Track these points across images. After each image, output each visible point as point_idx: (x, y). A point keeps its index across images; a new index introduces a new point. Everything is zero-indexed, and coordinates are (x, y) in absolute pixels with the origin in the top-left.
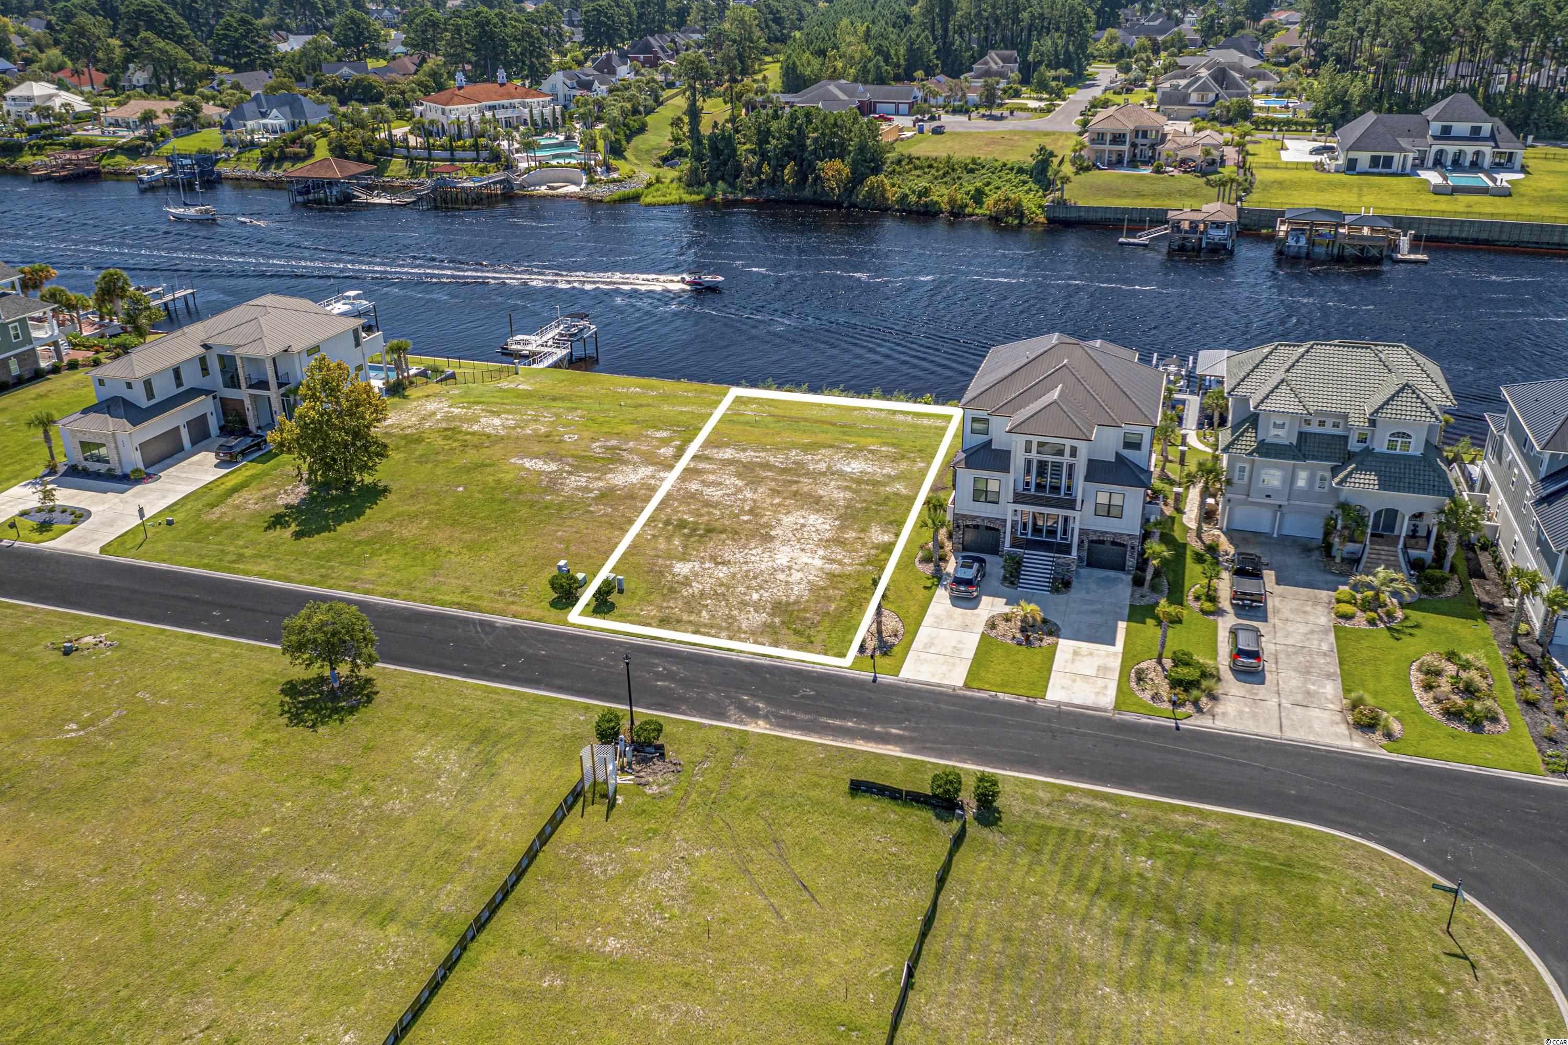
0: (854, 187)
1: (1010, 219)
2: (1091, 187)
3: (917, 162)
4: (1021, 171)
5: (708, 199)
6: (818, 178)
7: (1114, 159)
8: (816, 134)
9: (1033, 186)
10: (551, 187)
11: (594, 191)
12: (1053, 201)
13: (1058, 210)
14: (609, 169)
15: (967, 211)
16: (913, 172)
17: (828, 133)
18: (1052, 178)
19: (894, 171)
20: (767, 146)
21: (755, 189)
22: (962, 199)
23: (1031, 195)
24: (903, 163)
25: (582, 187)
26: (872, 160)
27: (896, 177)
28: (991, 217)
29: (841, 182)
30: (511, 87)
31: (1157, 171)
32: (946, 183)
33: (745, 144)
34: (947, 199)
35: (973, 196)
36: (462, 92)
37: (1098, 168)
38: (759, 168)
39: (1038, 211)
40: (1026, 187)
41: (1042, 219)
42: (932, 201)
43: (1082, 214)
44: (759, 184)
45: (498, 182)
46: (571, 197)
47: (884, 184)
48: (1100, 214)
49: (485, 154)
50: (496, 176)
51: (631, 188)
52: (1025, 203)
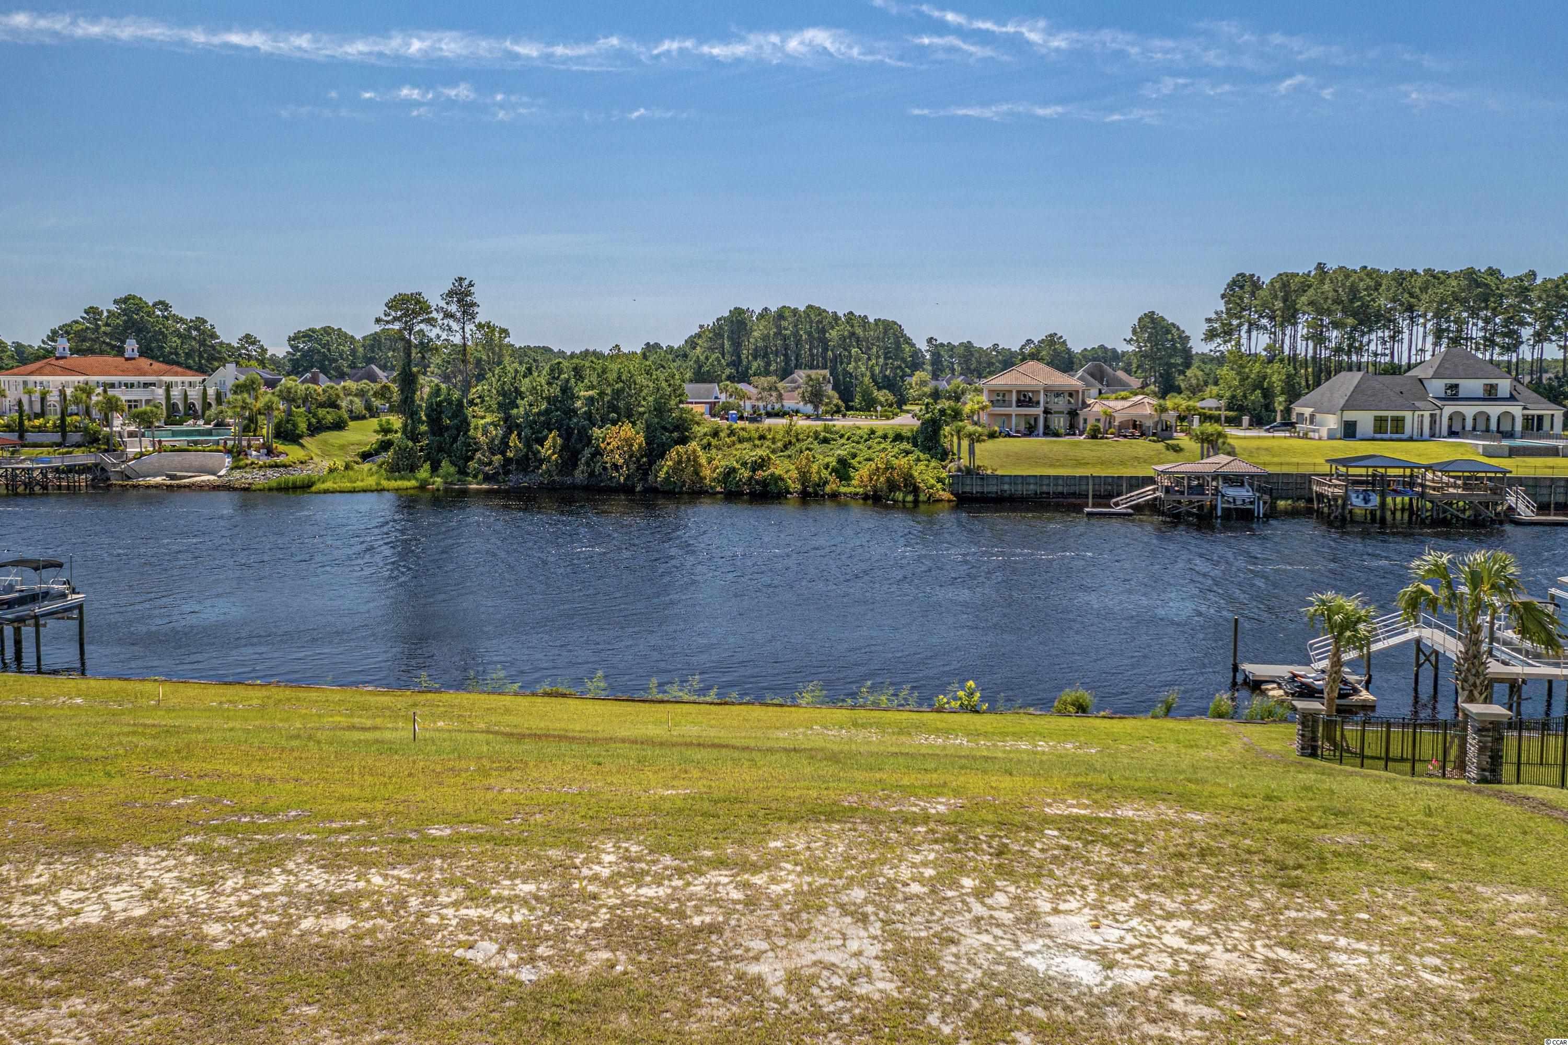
0: (651, 463)
1: (899, 496)
2: (1008, 456)
5: (421, 487)
6: (595, 452)
7: (1022, 427)
8: (590, 393)
9: (922, 456)
10: (172, 477)
11: (239, 477)
12: (959, 470)
13: (968, 482)
14: (270, 452)
15: (828, 489)
16: (738, 446)
17: (609, 391)
18: (947, 445)
19: (709, 444)
20: (515, 411)
21: (497, 473)
22: (818, 473)
23: (921, 466)
24: (722, 435)
25: (222, 473)
26: (677, 428)
27: (714, 451)
28: (866, 497)
29: (631, 457)
30: (144, 362)
31: (1094, 436)
32: (789, 456)
33: (483, 418)
34: (795, 474)
35: (834, 470)
36: (61, 362)
37: (1009, 435)
38: (505, 443)
39: (939, 486)
40: (911, 457)
41: (946, 495)
42: (772, 475)
43: (1006, 487)
44: (504, 466)
45: (85, 469)
46: (201, 487)
47: (696, 457)
48: (1032, 487)
49: (76, 437)
50: (81, 457)
51: (299, 475)
52: (916, 474)
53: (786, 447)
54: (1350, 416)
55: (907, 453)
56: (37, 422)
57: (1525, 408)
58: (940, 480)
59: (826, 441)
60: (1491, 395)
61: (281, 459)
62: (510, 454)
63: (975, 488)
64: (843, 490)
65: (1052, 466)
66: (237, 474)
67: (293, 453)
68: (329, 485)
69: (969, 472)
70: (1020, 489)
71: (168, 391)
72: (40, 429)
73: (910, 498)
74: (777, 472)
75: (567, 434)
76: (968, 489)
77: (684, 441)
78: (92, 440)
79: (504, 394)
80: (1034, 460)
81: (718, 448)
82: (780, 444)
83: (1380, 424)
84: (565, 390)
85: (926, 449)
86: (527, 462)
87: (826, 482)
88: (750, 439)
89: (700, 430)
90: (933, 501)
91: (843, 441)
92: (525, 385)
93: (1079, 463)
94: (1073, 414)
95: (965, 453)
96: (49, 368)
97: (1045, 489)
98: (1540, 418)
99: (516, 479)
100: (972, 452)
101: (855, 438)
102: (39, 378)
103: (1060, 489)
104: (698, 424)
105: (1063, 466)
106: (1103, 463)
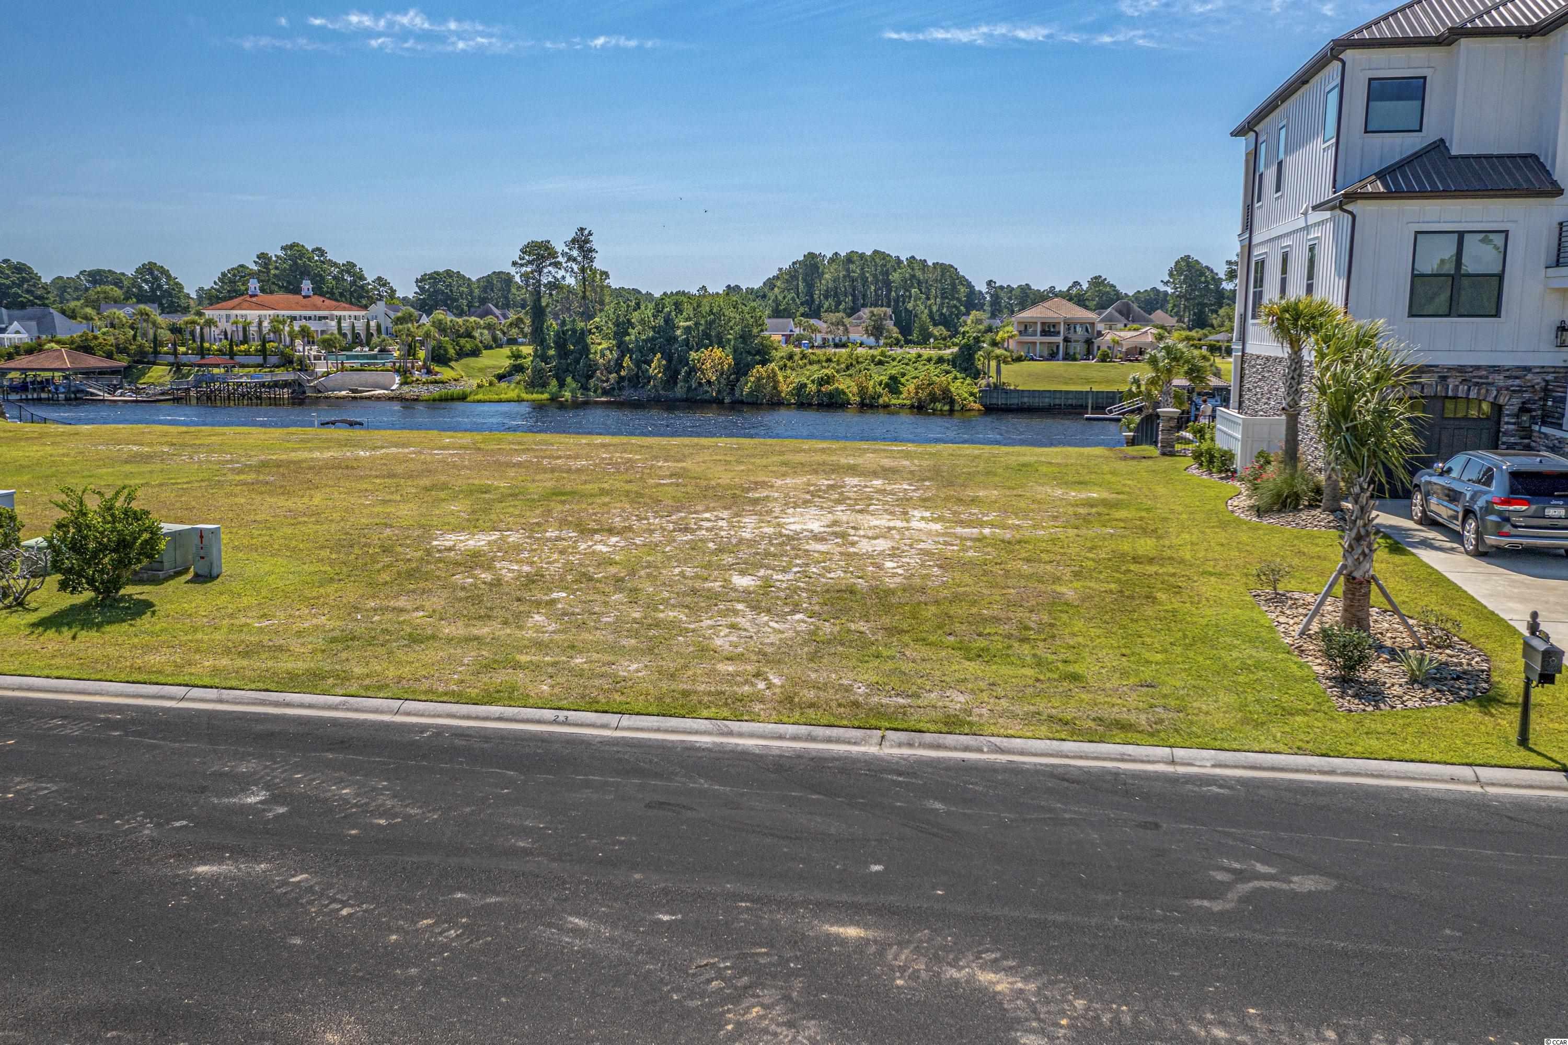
0: (737, 380)
1: (939, 406)
2: (1030, 375)
5: (552, 399)
6: (693, 370)
7: (1046, 353)
8: (688, 323)
9: (958, 375)
10: (354, 391)
11: (409, 391)
12: (988, 385)
13: (995, 395)
14: (429, 372)
15: (881, 401)
16: (809, 367)
17: (703, 322)
18: (980, 367)
19: (785, 366)
20: (627, 338)
21: (613, 389)
22: (874, 387)
23: (958, 383)
24: (796, 358)
25: (394, 387)
26: (758, 352)
27: (789, 371)
28: (912, 407)
29: (722, 374)
30: (318, 300)
31: (1103, 360)
32: (850, 375)
33: (600, 344)
34: (855, 390)
35: (887, 385)
36: (254, 299)
37: (1032, 359)
38: (619, 365)
39: (971, 399)
40: (950, 376)
41: (977, 406)
42: (837, 389)
43: (1026, 400)
44: (618, 383)
45: (286, 384)
46: (378, 398)
47: (775, 375)
48: (1047, 400)
49: (273, 360)
50: (283, 375)
51: (456, 389)
52: (953, 389)
53: (848, 368)
55: (947, 372)
56: (243, 348)
58: (972, 394)
59: (881, 363)
61: (438, 377)
62: (623, 373)
63: (1001, 401)
64: (894, 401)
65: (1066, 383)
66: (406, 388)
67: (445, 373)
68: (480, 397)
69: (997, 388)
70: (1038, 400)
71: (339, 323)
72: (247, 353)
73: (947, 408)
74: (841, 387)
75: (669, 357)
76: (994, 401)
77: (764, 363)
78: (287, 361)
79: (617, 324)
80: (1051, 378)
81: (793, 369)
82: (843, 366)
84: (668, 320)
85: (965, 370)
86: (637, 380)
87: (880, 396)
88: (819, 362)
89: (777, 354)
90: (963, 409)
91: (895, 363)
92: (635, 317)
94: (1089, 342)
95: (993, 372)
96: (246, 304)
97: (1057, 402)
99: (629, 394)
100: (999, 371)
101: (906, 361)
102: (239, 312)
103: (1070, 402)
104: (776, 349)
105: (1074, 383)
106: (1108, 381)
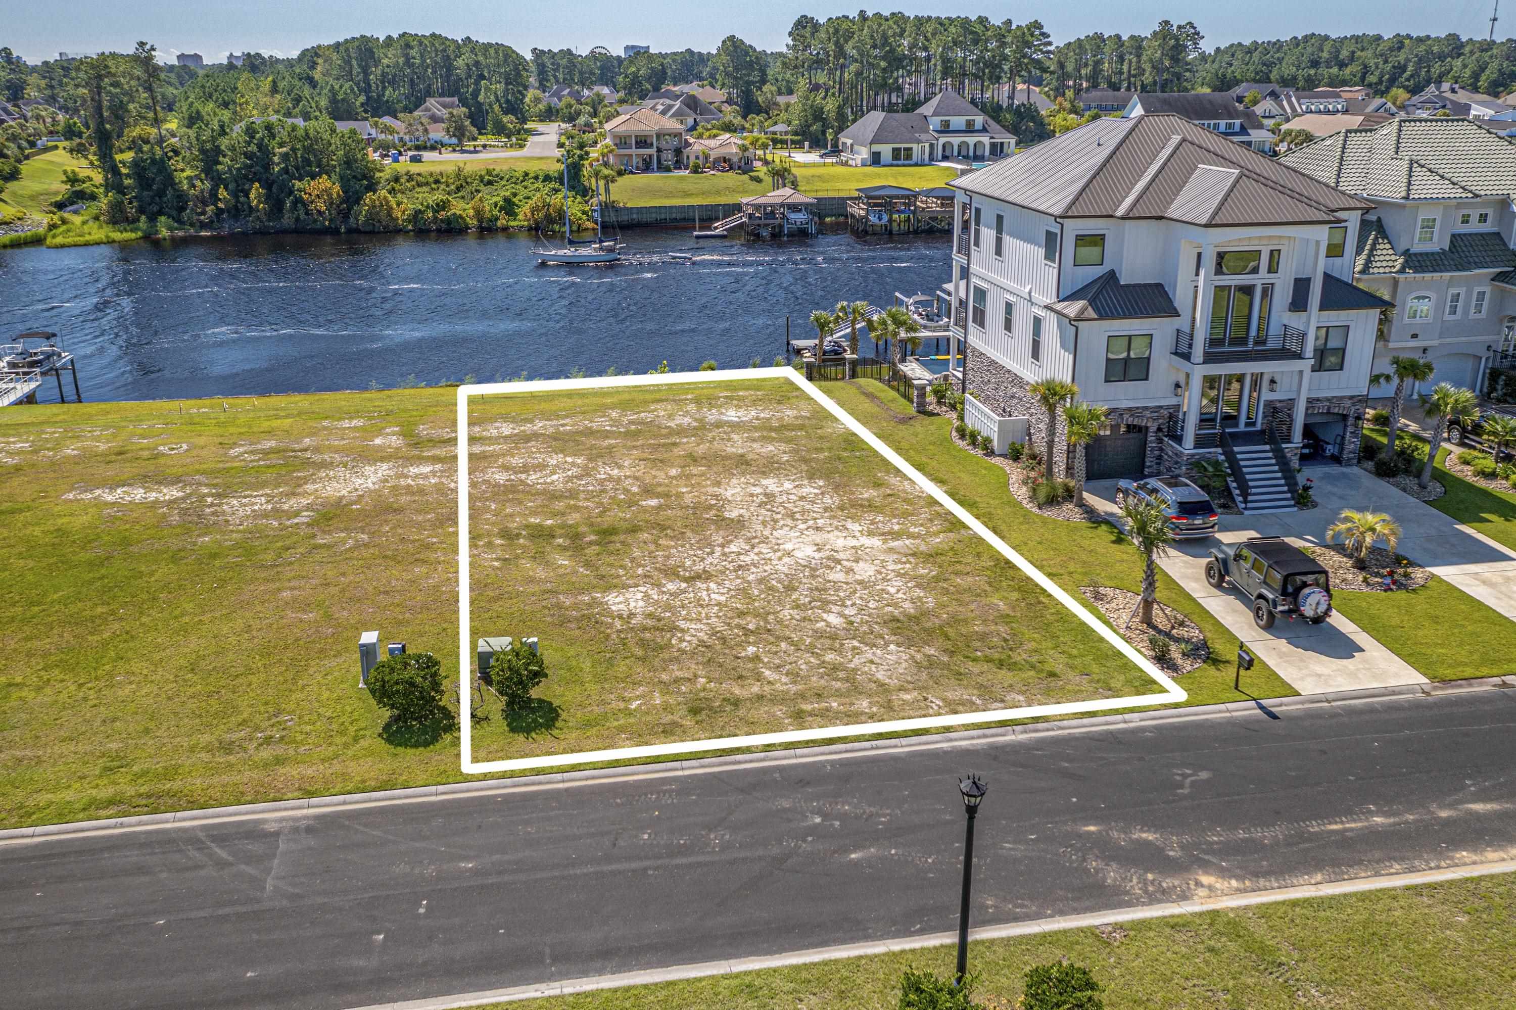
0: (349, 209)
1: (557, 227)
2: (633, 190)
3: (419, 178)
4: (547, 178)
5: (146, 237)
6: (298, 201)
7: (641, 165)
9: (569, 194)
12: (599, 204)
13: (607, 213)
15: (499, 224)
16: (418, 189)
17: (300, 147)
18: (586, 183)
19: (393, 189)
20: (220, 167)
22: (490, 211)
26: (365, 177)
27: (400, 195)
28: (530, 229)
29: (331, 204)
31: (696, 170)
32: (463, 197)
34: (471, 212)
35: (502, 208)
37: (632, 172)
38: (214, 194)
39: (584, 217)
40: (560, 196)
41: (591, 225)
43: (635, 216)
44: (217, 215)
47: (388, 202)
48: (654, 215)
51: (24, 231)
52: (566, 209)
53: (458, 189)
54: (876, 148)
57: (992, 138)
58: (584, 213)
59: (490, 183)
60: (970, 129)
62: (221, 205)
63: (613, 218)
64: (512, 223)
65: (667, 197)
67: (4, 210)
69: (607, 207)
70: (645, 218)
74: (458, 212)
76: (607, 219)
80: (653, 192)
81: (402, 193)
82: (453, 187)
83: (896, 153)
84: (260, 146)
85: (572, 188)
86: (237, 211)
87: (497, 219)
88: (427, 184)
90: (579, 229)
91: (503, 182)
92: (223, 143)
93: (687, 194)
94: (678, 152)
95: (602, 190)
98: (1002, 144)
99: (230, 225)
100: (607, 190)
103: (674, 216)
105: (674, 197)
106: (704, 194)
